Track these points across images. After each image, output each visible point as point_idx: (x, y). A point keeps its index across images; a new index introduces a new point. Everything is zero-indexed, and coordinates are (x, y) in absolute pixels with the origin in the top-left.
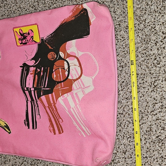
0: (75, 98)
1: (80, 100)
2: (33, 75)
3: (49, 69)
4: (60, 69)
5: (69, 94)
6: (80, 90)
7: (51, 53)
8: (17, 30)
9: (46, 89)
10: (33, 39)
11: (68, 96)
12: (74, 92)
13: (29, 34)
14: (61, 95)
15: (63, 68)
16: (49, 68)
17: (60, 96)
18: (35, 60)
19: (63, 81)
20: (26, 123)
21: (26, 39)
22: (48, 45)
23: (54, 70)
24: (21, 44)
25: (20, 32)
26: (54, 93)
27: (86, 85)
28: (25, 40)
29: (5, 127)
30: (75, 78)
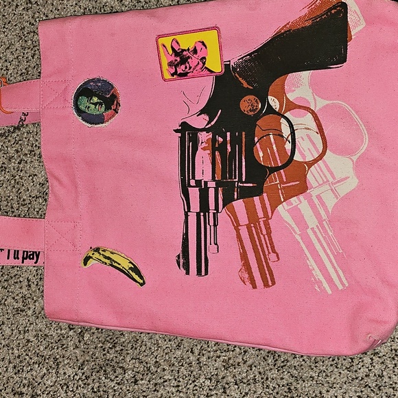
0: (318, 206)
1: (330, 211)
2: (209, 152)
3: (244, 136)
4: (271, 136)
5: (301, 197)
6: (327, 187)
7: (247, 98)
8: (167, 41)
9: (245, 185)
10: (204, 63)
11: (301, 202)
12: (313, 193)
13: (195, 51)
14: (283, 200)
15: (279, 135)
16: (244, 133)
17: (282, 203)
18: (208, 115)
19: (283, 167)
20: (182, 261)
21: (188, 63)
22: (240, 79)
23: (256, 139)
24: (172, 75)
25: (172, 47)
26: (265, 195)
27: (338, 177)
28: (183, 67)
29: (130, 272)
30: (309, 158)
